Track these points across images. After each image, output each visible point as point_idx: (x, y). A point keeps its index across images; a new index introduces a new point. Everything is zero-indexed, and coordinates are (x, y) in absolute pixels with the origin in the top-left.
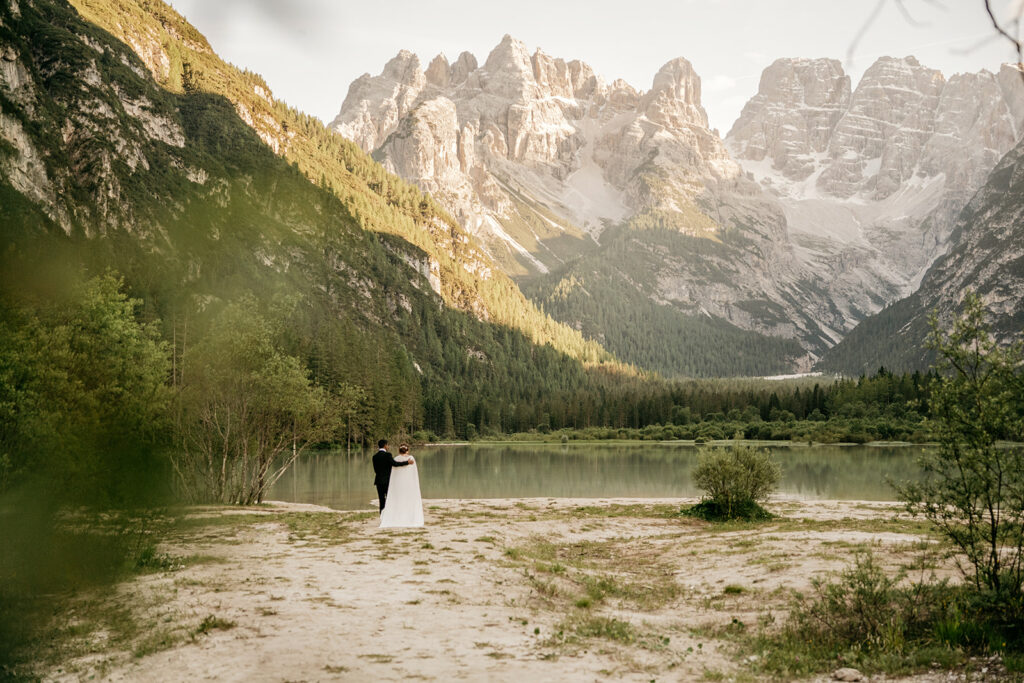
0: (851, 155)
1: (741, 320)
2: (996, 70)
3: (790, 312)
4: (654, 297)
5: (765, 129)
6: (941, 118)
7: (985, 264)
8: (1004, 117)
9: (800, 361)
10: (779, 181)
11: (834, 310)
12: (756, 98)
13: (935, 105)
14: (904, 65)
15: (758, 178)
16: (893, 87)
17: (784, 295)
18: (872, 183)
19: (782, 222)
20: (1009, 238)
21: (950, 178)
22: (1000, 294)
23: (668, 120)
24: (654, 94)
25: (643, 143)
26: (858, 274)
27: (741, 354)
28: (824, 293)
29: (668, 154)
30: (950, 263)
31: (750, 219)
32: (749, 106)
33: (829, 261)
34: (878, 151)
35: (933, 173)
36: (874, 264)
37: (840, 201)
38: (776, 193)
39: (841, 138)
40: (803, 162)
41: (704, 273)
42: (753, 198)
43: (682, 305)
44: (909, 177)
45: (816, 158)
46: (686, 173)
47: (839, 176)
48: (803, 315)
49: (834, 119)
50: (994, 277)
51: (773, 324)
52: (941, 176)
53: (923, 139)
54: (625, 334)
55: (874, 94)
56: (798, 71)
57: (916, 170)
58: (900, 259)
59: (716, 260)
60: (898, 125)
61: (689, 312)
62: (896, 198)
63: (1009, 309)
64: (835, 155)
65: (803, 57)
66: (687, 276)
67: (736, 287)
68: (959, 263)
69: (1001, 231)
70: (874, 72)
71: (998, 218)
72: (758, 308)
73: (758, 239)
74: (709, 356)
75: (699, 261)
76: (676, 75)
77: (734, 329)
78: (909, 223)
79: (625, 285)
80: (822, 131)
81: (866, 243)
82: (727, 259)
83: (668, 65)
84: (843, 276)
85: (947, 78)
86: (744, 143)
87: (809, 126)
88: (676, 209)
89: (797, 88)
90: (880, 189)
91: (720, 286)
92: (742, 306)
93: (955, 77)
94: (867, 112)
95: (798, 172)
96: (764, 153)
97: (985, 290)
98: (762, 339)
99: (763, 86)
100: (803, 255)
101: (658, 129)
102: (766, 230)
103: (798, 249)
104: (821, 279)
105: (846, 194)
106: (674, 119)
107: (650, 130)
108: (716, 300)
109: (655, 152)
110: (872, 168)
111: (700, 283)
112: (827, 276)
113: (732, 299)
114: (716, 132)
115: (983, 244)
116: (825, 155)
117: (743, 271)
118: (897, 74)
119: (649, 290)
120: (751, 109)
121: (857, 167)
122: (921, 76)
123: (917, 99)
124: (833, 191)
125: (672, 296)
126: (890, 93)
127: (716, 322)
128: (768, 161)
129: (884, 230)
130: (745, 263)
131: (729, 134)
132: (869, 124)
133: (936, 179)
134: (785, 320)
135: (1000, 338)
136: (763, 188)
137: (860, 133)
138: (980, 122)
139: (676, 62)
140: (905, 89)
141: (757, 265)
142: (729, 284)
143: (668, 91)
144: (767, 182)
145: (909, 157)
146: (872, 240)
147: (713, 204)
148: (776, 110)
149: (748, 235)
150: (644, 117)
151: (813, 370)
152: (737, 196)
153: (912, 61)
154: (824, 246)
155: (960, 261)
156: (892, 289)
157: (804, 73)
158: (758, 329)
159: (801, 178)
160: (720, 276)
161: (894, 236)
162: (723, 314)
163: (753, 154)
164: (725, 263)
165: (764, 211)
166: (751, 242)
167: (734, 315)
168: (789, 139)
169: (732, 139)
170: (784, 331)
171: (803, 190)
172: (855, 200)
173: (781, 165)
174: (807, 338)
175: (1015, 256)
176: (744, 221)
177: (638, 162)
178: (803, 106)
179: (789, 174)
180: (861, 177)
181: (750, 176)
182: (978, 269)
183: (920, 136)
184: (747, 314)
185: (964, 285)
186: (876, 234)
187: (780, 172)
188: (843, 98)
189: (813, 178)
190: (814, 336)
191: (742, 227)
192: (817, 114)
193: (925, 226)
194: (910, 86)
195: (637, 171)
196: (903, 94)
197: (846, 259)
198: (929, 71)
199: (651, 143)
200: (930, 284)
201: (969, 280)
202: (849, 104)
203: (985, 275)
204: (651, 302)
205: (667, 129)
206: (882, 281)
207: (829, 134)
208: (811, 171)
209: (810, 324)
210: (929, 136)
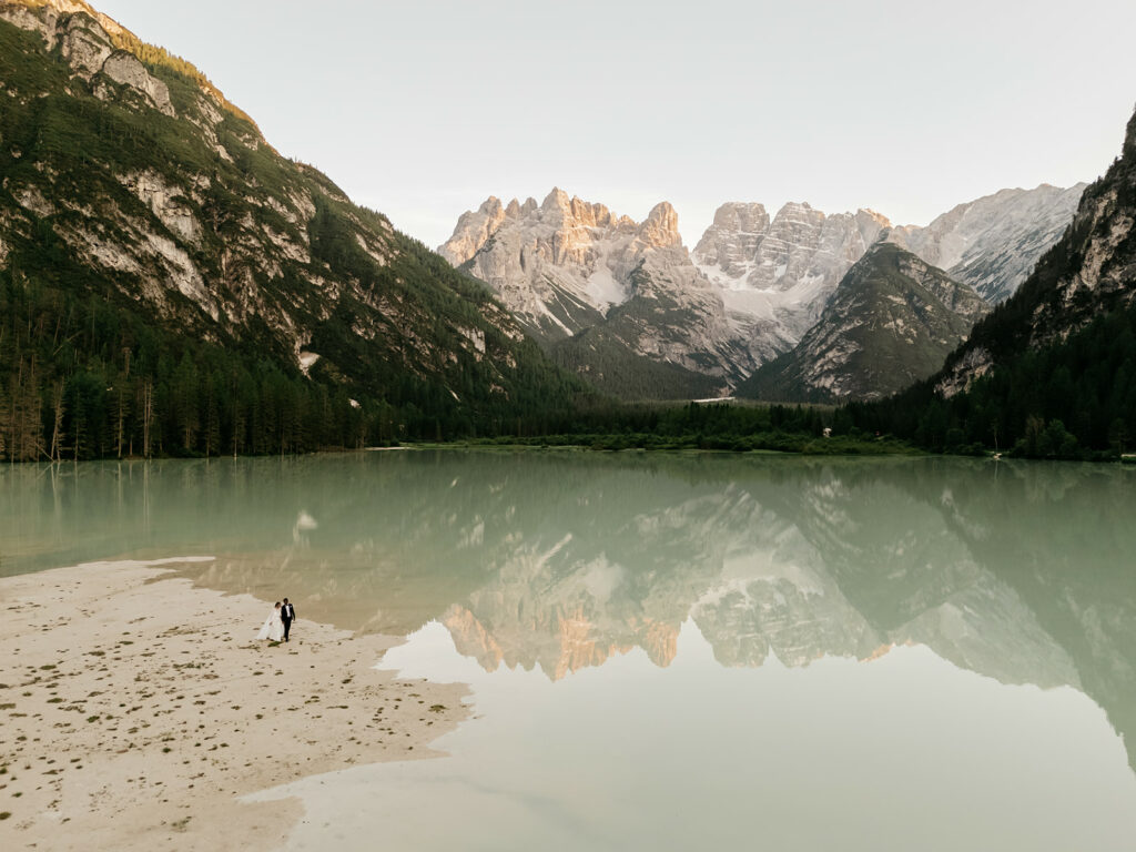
0: (768, 262)
1: (690, 365)
2: (855, 213)
3: (721, 360)
4: (636, 350)
5: (716, 246)
6: (823, 241)
7: (831, 332)
8: (859, 241)
9: (722, 390)
10: (724, 278)
11: (750, 358)
12: (712, 227)
13: (819, 233)
14: (802, 208)
15: (711, 277)
16: (794, 221)
17: (718, 349)
18: (780, 281)
19: (721, 305)
20: (846, 317)
21: (827, 278)
22: (839, 351)
23: (652, 241)
24: (645, 224)
25: (637, 255)
26: (768, 337)
27: (686, 385)
28: (745, 349)
29: (651, 262)
30: (814, 331)
31: (700, 303)
32: (707, 232)
33: (749, 329)
34: (785, 261)
35: (817, 274)
36: (778, 331)
37: (761, 291)
38: (722, 286)
39: (763, 252)
40: (739, 267)
41: (669, 336)
42: (703, 289)
43: (654, 356)
44: (802, 277)
45: (747, 265)
46: (662, 274)
47: (760, 276)
48: (729, 362)
49: (759, 240)
50: (836, 341)
51: (710, 368)
52: (822, 277)
53: (811, 254)
54: (615, 373)
55: (783, 225)
56: (737, 210)
57: (807, 272)
58: (794, 327)
59: (676, 328)
60: (797, 245)
61: (658, 360)
62: (794, 289)
63: (843, 360)
64: (759, 263)
65: (741, 201)
66: (658, 338)
67: (688, 345)
68: (819, 331)
69: (842, 312)
70: (783, 212)
71: (841, 304)
72: (701, 357)
73: (704, 315)
74: (666, 387)
75: (666, 329)
76: (662, 211)
77: (686, 370)
78: (800, 305)
79: (619, 343)
80: (751, 248)
81: (774, 318)
82: (683, 327)
83: (657, 206)
84: (758, 338)
85: (827, 216)
86: (704, 255)
87: (743, 245)
88: (653, 296)
89: (737, 221)
90: (784, 284)
91: (678, 344)
92: (691, 356)
93: (831, 216)
94: (779, 236)
95: (735, 273)
96: (716, 261)
97: (830, 349)
98: (701, 376)
99: (716, 220)
100: (733, 324)
101: (646, 246)
102: (710, 310)
103: (730, 320)
104: (743, 340)
105: (764, 287)
106: (656, 240)
107: (641, 247)
108: (675, 352)
109: (643, 261)
110: (781, 271)
111: (666, 342)
112: (748, 338)
113: (685, 352)
114: (686, 248)
115: (832, 321)
116: (753, 263)
117: (693, 335)
118: (797, 213)
119: (633, 346)
120: (709, 233)
121: (772, 271)
122: (812, 215)
123: (809, 229)
124: (756, 285)
125: (648, 350)
126: (793, 225)
127: (674, 365)
128: (718, 266)
129: (785, 310)
130: (694, 330)
131: (696, 249)
132: (780, 244)
133: (818, 278)
134: (717, 365)
135: (837, 377)
136: (714, 283)
137: (774, 249)
138: (845, 244)
139: (663, 205)
140: (802, 223)
141: (702, 331)
142: (684, 343)
143: (654, 223)
144: (717, 279)
145: (803, 265)
146: (778, 316)
147: (677, 293)
148: (724, 234)
149: (697, 312)
150: (638, 239)
151: (730, 396)
152: (694, 288)
153: (806, 206)
154: (748, 321)
155: (819, 330)
156: (788, 345)
157: (742, 212)
158: (701, 370)
159: (737, 277)
160: (679, 338)
161: (791, 313)
162: (679, 361)
163: (709, 262)
164: (681, 330)
165: (710, 298)
166: (699, 317)
167: (686, 362)
168: (731, 252)
169: (696, 252)
170: (716, 372)
171: (738, 284)
172: (770, 291)
173: (726, 268)
174: (730, 376)
175: (848, 328)
176: (696, 304)
177: (633, 267)
178: (740, 232)
179: (730, 274)
180: (773, 277)
181: (705, 276)
182: (828, 335)
183: (810, 251)
184: (693, 361)
185: (819, 345)
186: (780, 312)
187: (725, 273)
188: (765, 227)
189: (745, 277)
190: (735, 374)
191: (695, 308)
192: (748, 237)
193: (810, 307)
194: (805, 221)
195: (632, 273)
196: (800, 225)
197: (761, 328)
198: (816, 212)
199: (641, 256)
200: (802, 345)
201: (823, 342)
202: (768, 231)
203: (831, 339)
204: (635, 354)
205: (652, 246)
206: (783, 341)
207: (756, 250)
208: (743, 272)
209: (734, 367)
210: (815, 252)
